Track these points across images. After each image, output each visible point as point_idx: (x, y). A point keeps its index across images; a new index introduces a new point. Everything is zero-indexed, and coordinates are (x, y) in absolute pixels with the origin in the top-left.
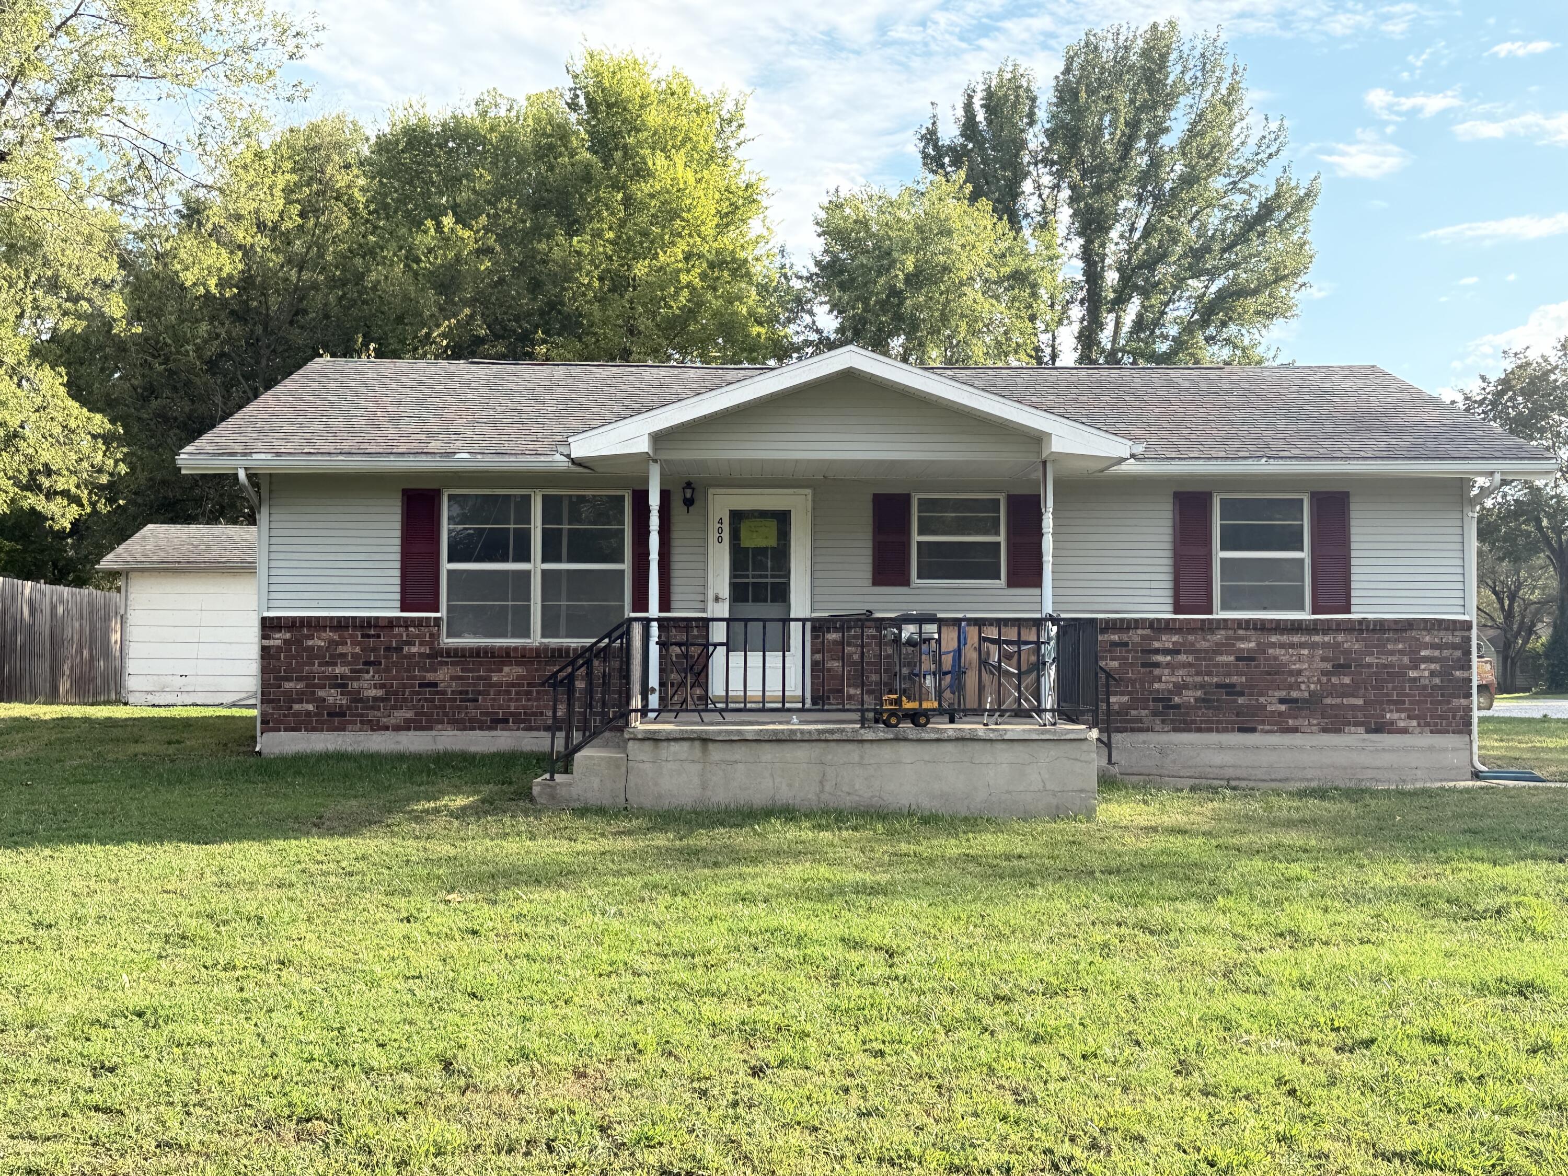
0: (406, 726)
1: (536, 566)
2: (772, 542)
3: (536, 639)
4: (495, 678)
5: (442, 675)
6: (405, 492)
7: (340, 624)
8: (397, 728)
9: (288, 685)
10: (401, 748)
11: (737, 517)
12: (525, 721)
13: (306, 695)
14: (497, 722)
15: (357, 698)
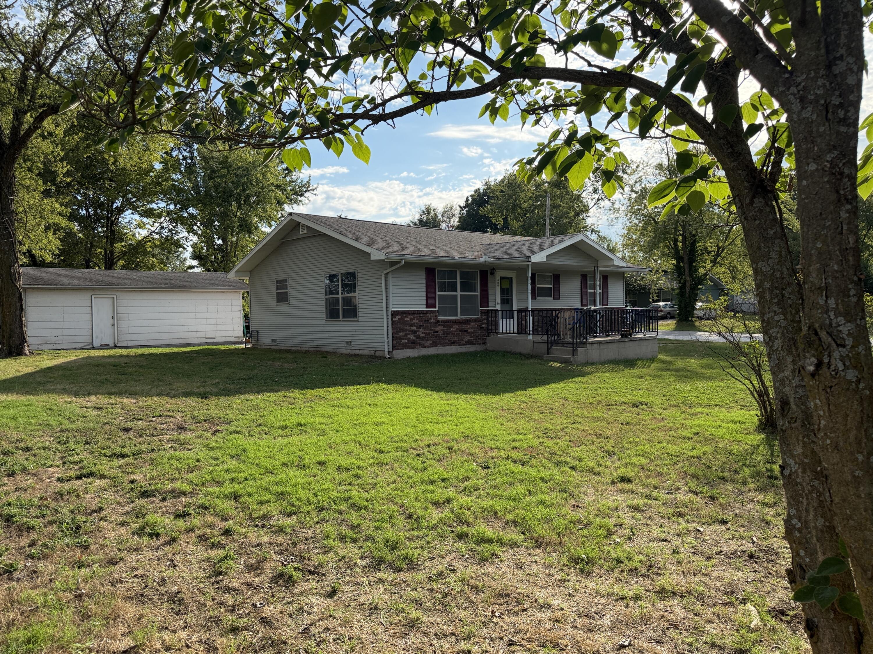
0: (430, 346)
1: (459, 293)
2: (508, 286)
3: (459, 317)
4: (452, 329)
5: (439, 329)
6: (426, 269)
7: (414, 313)
8: (428, 347)
9: (401, 334)
10: (429, 353)
11: (502, 278)
12: (458, 343)
13: (404, 338)
14: (452, 343)
15: (418, 338)
